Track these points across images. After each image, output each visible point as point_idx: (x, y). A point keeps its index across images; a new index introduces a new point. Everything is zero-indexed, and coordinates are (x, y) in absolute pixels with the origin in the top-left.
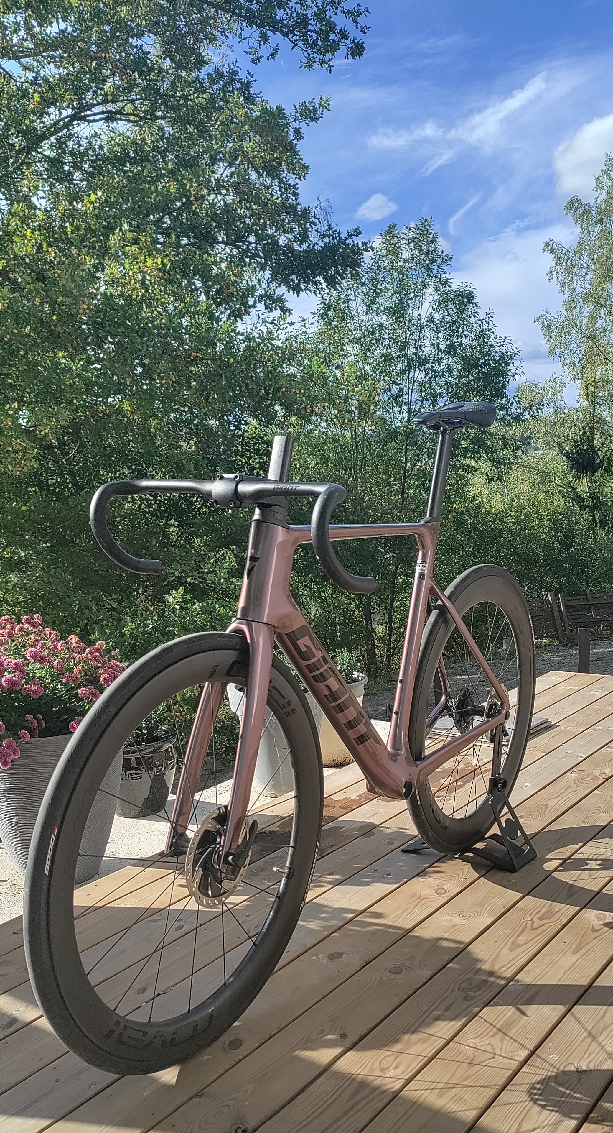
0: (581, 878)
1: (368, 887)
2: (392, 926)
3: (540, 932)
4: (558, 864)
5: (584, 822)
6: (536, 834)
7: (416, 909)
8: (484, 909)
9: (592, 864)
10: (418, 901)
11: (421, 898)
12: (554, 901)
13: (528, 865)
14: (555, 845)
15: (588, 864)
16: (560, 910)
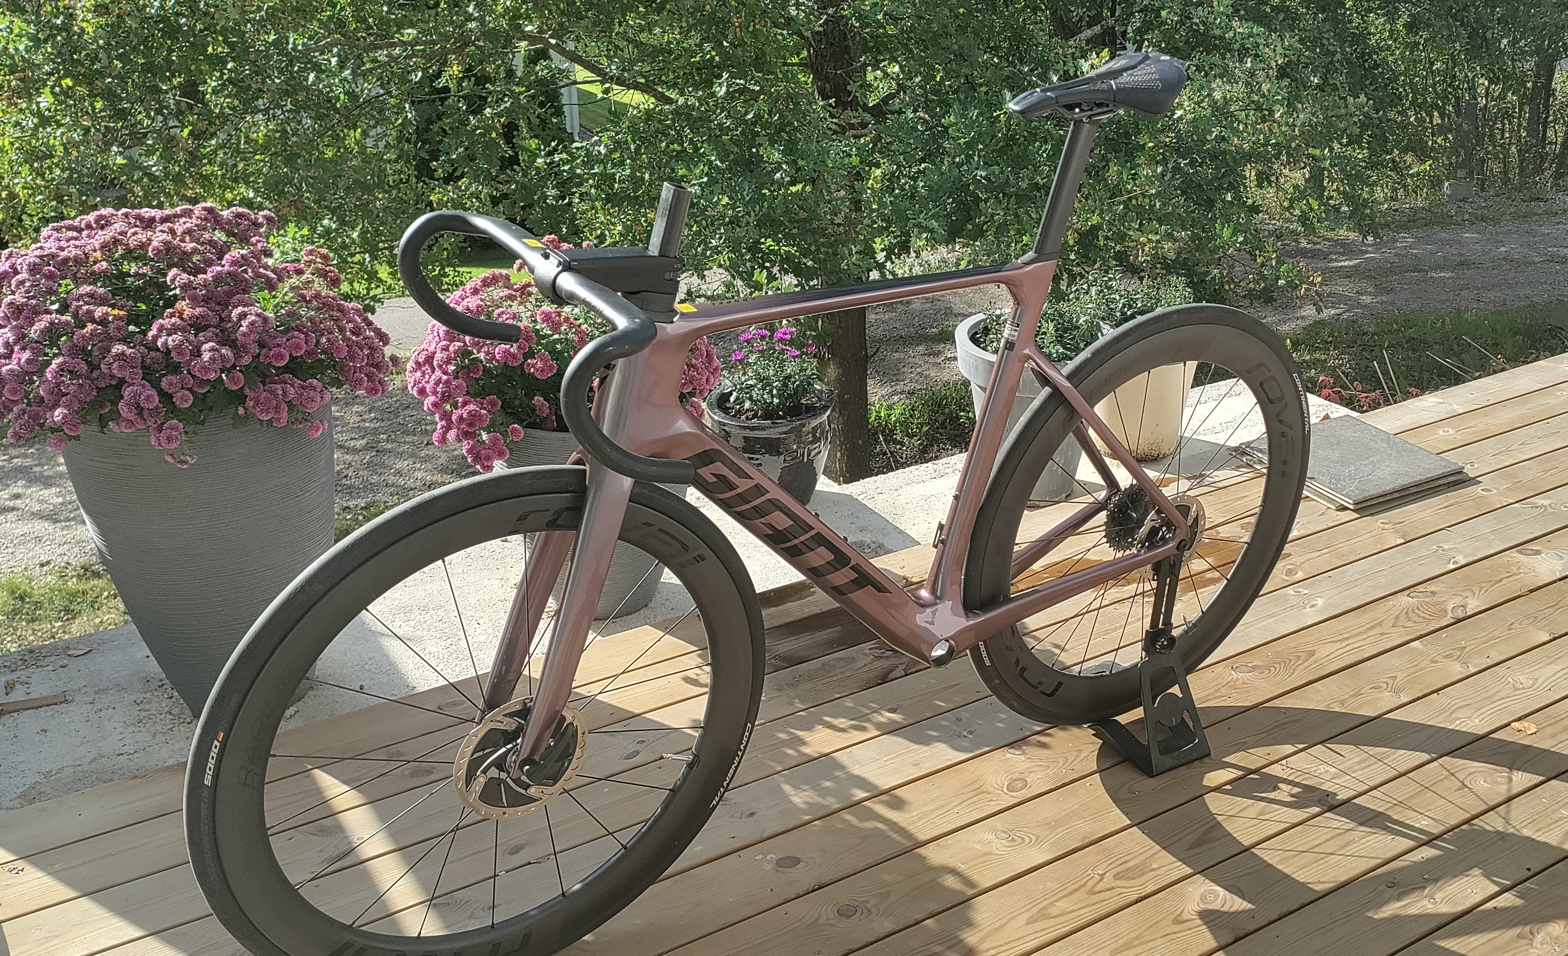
0: (1244, 814)
1: (926, 748)
2: (903, 829)
3: (1095, 901)
4: (1234, 776)
5: (1342, 703)
6: (1248, 709)
7: (956, 810)
8: (1052, 835)
9: (1284, 793)
10: (972, 794)
11: (980, 791)
12: (1164, 848)
13: (1184, 768)
14: (1257, 738)
15: (1276, 788)
16: (1159, 868)
